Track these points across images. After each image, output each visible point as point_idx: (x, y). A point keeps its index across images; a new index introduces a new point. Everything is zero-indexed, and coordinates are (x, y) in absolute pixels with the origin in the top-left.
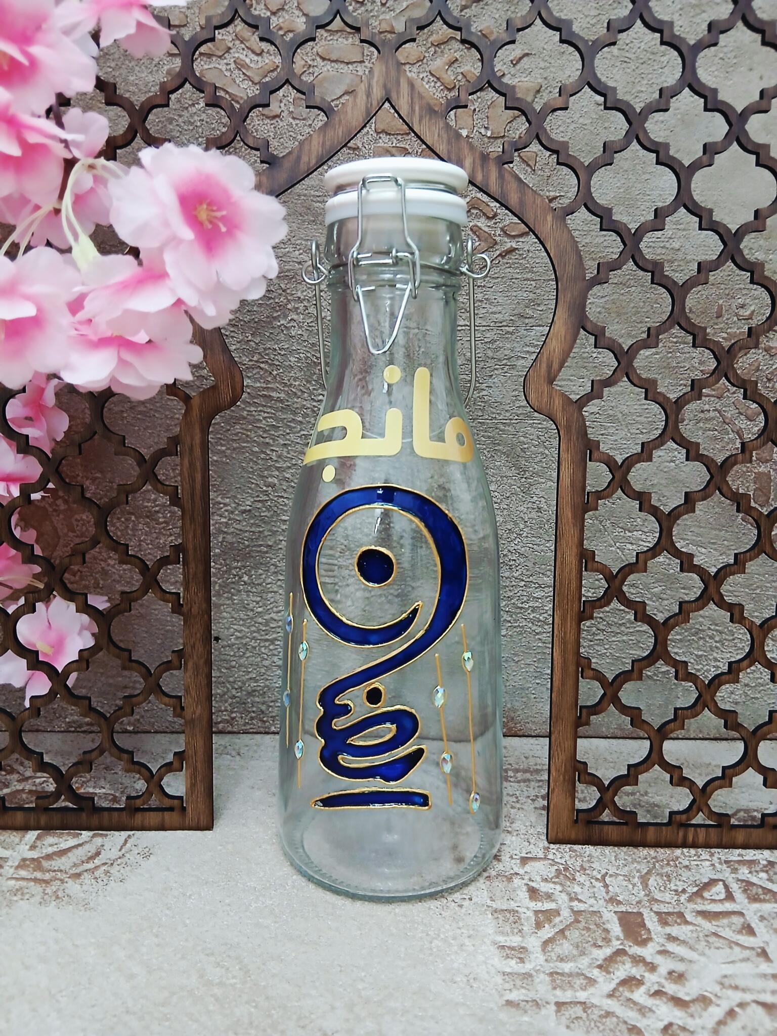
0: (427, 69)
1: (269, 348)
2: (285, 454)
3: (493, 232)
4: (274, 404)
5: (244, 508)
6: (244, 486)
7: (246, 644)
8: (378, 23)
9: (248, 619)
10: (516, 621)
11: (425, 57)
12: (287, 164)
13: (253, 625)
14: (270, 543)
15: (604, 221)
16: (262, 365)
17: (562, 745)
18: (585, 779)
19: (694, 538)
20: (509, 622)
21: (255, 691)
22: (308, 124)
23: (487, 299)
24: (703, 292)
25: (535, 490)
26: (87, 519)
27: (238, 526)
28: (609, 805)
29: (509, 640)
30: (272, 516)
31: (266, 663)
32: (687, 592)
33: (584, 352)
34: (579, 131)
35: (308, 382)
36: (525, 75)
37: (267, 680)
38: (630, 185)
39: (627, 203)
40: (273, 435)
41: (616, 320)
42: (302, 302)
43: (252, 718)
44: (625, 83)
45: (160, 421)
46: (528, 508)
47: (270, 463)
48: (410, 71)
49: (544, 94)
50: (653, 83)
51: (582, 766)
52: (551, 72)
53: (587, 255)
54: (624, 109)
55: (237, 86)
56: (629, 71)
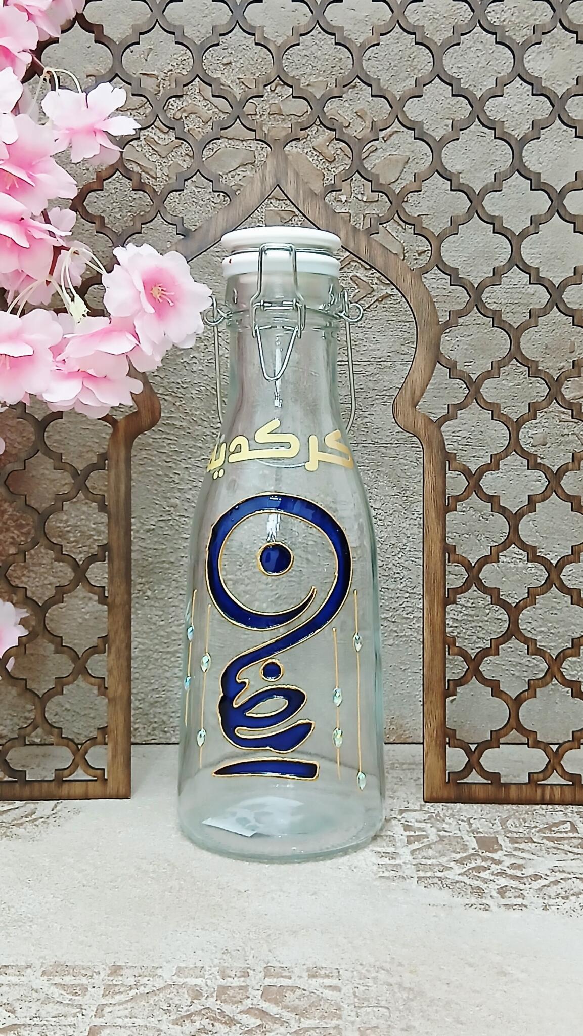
0: (311, 146)
1: (173, 383)
2: (187, 477)
3: (370, 281)
4: (177, 432)
5: (148, 527)
6: (149, 507)
7: (149, 656)
8: (268, 106)
9: (150, 632)
10: (402, 631)
11: (309, 135)
12: (198, 236)
13: (155, 638)
14: (172, 560)
15: (452, 278)
16: (166, 397)
17: (433, 713)
18: (454, 742)
19: (562, 550)
20: (396, 632)
21: (156, 702)
22: (208, 191)
23: (366, 338)
24: (557, 331)
25: (415, 508)
26: (4, 539)
27: (143, 545)
28: (476, 766)
29: (396, 649)
30: (174, 534)
31: (168, 675)
32: (558, 601)
33: (454, 384)
34: (443, 195)
35: (208, 411)
36: (395, 149)
37: (169, 691)
38: (489, 240)
39: (486, 256)
40: (176, 459)
41: (481, 356)
42: (202, 342)
43: (154, 729)
44: (482, 153)
45: (73, 449)
46: (410, 524)
47: (173, 485)
48: (296, 147)
49: (412, 165)
50: (506, 153)
51: (451, 732)
52: (417, 146)
53: (453, 300)
54: (465, 191)
55: (147, 160)
56: (485, 143)
